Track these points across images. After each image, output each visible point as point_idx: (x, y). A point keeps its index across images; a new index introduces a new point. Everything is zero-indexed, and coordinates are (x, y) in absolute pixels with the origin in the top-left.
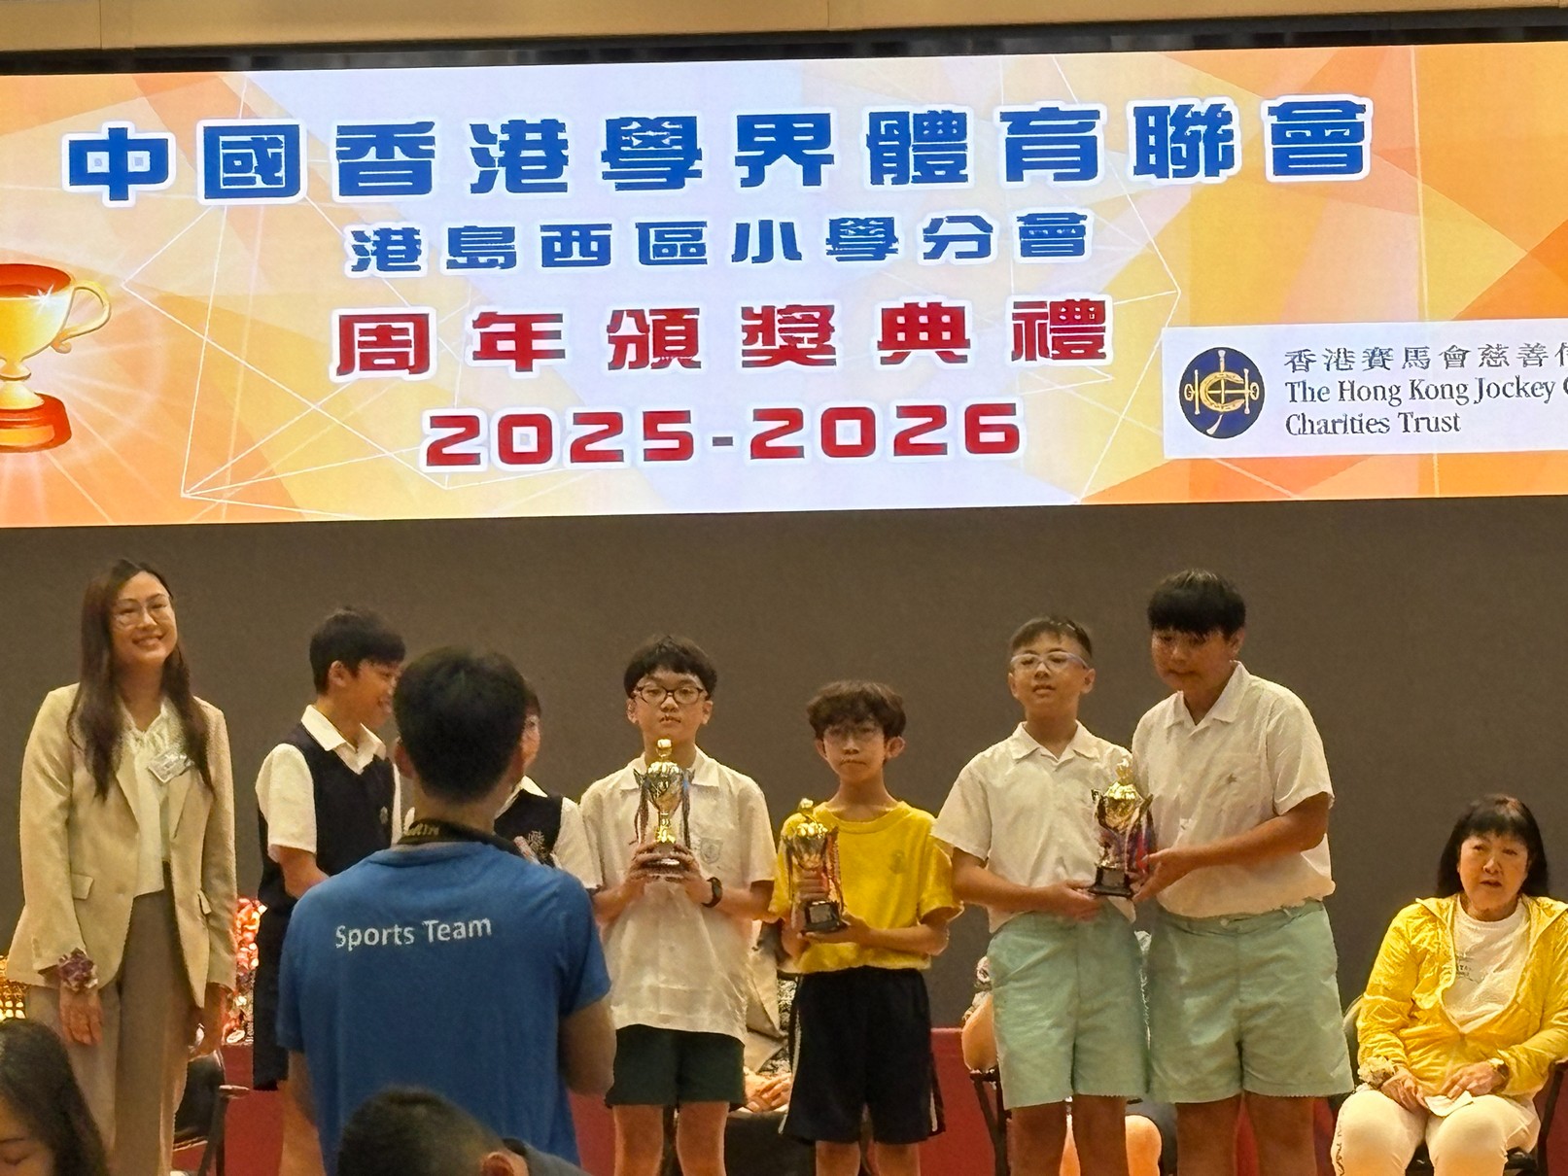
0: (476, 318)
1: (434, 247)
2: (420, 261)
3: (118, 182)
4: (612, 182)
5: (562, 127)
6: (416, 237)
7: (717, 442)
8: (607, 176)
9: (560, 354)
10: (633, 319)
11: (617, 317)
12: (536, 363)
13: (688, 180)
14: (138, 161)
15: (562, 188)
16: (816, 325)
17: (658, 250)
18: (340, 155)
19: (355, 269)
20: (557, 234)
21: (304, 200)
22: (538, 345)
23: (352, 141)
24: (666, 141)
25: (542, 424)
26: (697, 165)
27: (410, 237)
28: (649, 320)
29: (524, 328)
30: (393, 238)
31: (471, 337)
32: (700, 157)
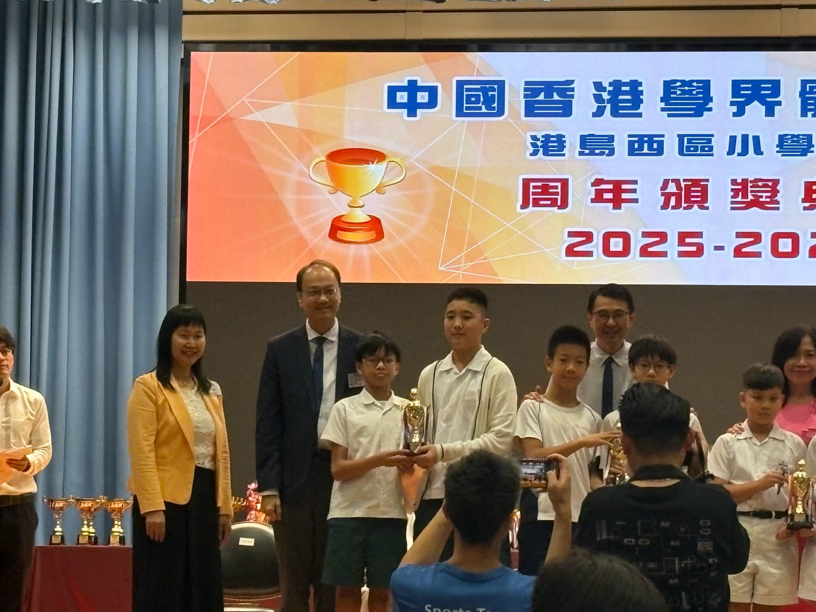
0: (593, 181)
1: (572, 144)
2: (565, 151)
3: (412, 108)
4: (666, 113)
5: (640, 84)
6: (563, 139)
7: (718, 248)
8: (663, 110)
9: (636, 201)
10: (674, 184)
11: (666, 183)
12: (623, 205)
13: (705, 113)
14: (423, 97)
15: (640, 115)
16: (770, 189)
17: (688, 148)
18: (525, 96)
19: (531, 155)
20: (636, 139)
21: (506, 118)
22: (624, 196)
23: (532, 89)
24: (694, 92)
25: (626, 237)
26: (710, 105)
27: (560, 139)
28: (683, 184)
29: (617, 188)
30: (552, 139)
31: (590, 191)
32: (711, 101)
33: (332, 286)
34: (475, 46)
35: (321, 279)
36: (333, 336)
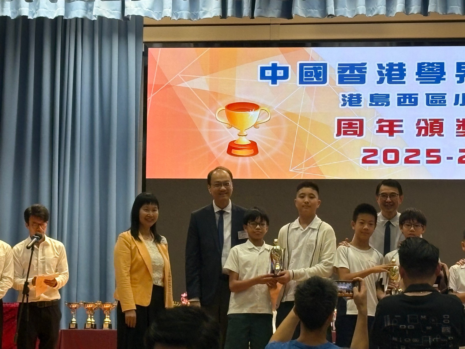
0: (377, 121)
1: (366, 99)
2: (361, 103)
3: (274, 79)
4: (419, 81)
5: (404, 65)
6: (361, 97)
7: (448, 158)
8: (417, 79)
9: (402, 131)
10: (424, 122)
11: (419, 121)
12: (395, 134)
13: (441, 81)
14: (280, 73)
15: (404, 83)
17: (432, 101)
18: (339, 72)
19: (342, 105)
20: (402, 96)
21: (328, 85)
22: (395, 129)
23: (342, 68)
24: (435, 70)
25: (396, 152)
26: (444, 77)
27: (359, 96)
28: (429, 122)
29: (391, 124)
30: (354, 97)
31: (376, 126)
32: (445, 74)
33: (228, 181)
34: (310, 44)
35: (222, 177)
36: (229, 210)
